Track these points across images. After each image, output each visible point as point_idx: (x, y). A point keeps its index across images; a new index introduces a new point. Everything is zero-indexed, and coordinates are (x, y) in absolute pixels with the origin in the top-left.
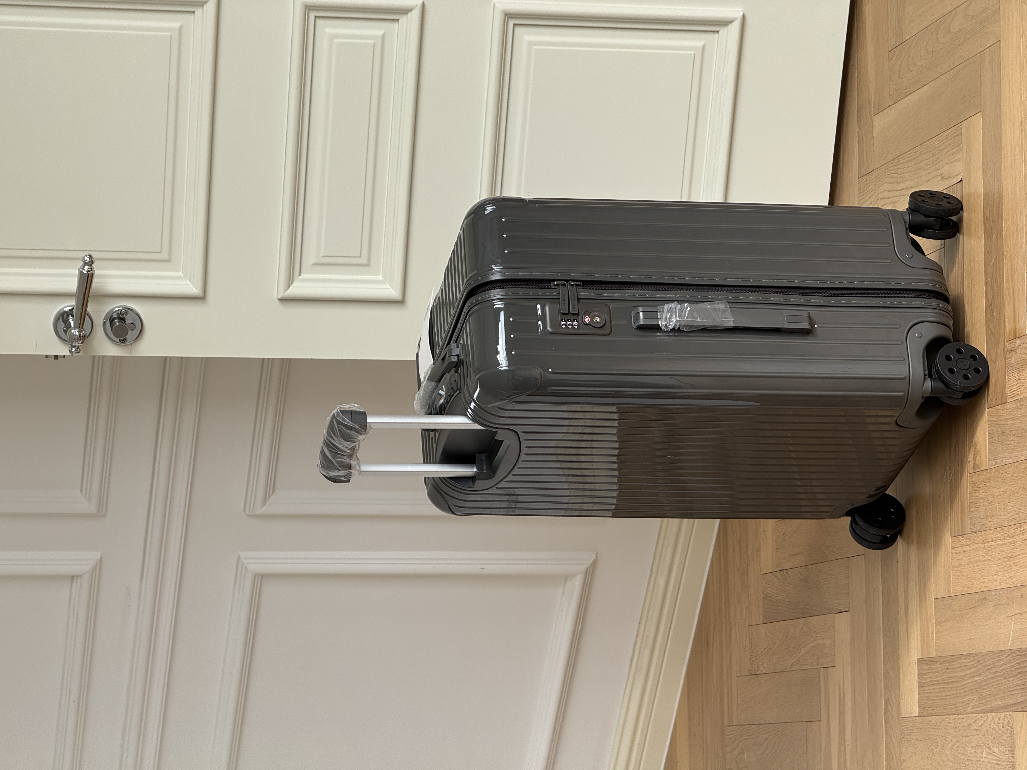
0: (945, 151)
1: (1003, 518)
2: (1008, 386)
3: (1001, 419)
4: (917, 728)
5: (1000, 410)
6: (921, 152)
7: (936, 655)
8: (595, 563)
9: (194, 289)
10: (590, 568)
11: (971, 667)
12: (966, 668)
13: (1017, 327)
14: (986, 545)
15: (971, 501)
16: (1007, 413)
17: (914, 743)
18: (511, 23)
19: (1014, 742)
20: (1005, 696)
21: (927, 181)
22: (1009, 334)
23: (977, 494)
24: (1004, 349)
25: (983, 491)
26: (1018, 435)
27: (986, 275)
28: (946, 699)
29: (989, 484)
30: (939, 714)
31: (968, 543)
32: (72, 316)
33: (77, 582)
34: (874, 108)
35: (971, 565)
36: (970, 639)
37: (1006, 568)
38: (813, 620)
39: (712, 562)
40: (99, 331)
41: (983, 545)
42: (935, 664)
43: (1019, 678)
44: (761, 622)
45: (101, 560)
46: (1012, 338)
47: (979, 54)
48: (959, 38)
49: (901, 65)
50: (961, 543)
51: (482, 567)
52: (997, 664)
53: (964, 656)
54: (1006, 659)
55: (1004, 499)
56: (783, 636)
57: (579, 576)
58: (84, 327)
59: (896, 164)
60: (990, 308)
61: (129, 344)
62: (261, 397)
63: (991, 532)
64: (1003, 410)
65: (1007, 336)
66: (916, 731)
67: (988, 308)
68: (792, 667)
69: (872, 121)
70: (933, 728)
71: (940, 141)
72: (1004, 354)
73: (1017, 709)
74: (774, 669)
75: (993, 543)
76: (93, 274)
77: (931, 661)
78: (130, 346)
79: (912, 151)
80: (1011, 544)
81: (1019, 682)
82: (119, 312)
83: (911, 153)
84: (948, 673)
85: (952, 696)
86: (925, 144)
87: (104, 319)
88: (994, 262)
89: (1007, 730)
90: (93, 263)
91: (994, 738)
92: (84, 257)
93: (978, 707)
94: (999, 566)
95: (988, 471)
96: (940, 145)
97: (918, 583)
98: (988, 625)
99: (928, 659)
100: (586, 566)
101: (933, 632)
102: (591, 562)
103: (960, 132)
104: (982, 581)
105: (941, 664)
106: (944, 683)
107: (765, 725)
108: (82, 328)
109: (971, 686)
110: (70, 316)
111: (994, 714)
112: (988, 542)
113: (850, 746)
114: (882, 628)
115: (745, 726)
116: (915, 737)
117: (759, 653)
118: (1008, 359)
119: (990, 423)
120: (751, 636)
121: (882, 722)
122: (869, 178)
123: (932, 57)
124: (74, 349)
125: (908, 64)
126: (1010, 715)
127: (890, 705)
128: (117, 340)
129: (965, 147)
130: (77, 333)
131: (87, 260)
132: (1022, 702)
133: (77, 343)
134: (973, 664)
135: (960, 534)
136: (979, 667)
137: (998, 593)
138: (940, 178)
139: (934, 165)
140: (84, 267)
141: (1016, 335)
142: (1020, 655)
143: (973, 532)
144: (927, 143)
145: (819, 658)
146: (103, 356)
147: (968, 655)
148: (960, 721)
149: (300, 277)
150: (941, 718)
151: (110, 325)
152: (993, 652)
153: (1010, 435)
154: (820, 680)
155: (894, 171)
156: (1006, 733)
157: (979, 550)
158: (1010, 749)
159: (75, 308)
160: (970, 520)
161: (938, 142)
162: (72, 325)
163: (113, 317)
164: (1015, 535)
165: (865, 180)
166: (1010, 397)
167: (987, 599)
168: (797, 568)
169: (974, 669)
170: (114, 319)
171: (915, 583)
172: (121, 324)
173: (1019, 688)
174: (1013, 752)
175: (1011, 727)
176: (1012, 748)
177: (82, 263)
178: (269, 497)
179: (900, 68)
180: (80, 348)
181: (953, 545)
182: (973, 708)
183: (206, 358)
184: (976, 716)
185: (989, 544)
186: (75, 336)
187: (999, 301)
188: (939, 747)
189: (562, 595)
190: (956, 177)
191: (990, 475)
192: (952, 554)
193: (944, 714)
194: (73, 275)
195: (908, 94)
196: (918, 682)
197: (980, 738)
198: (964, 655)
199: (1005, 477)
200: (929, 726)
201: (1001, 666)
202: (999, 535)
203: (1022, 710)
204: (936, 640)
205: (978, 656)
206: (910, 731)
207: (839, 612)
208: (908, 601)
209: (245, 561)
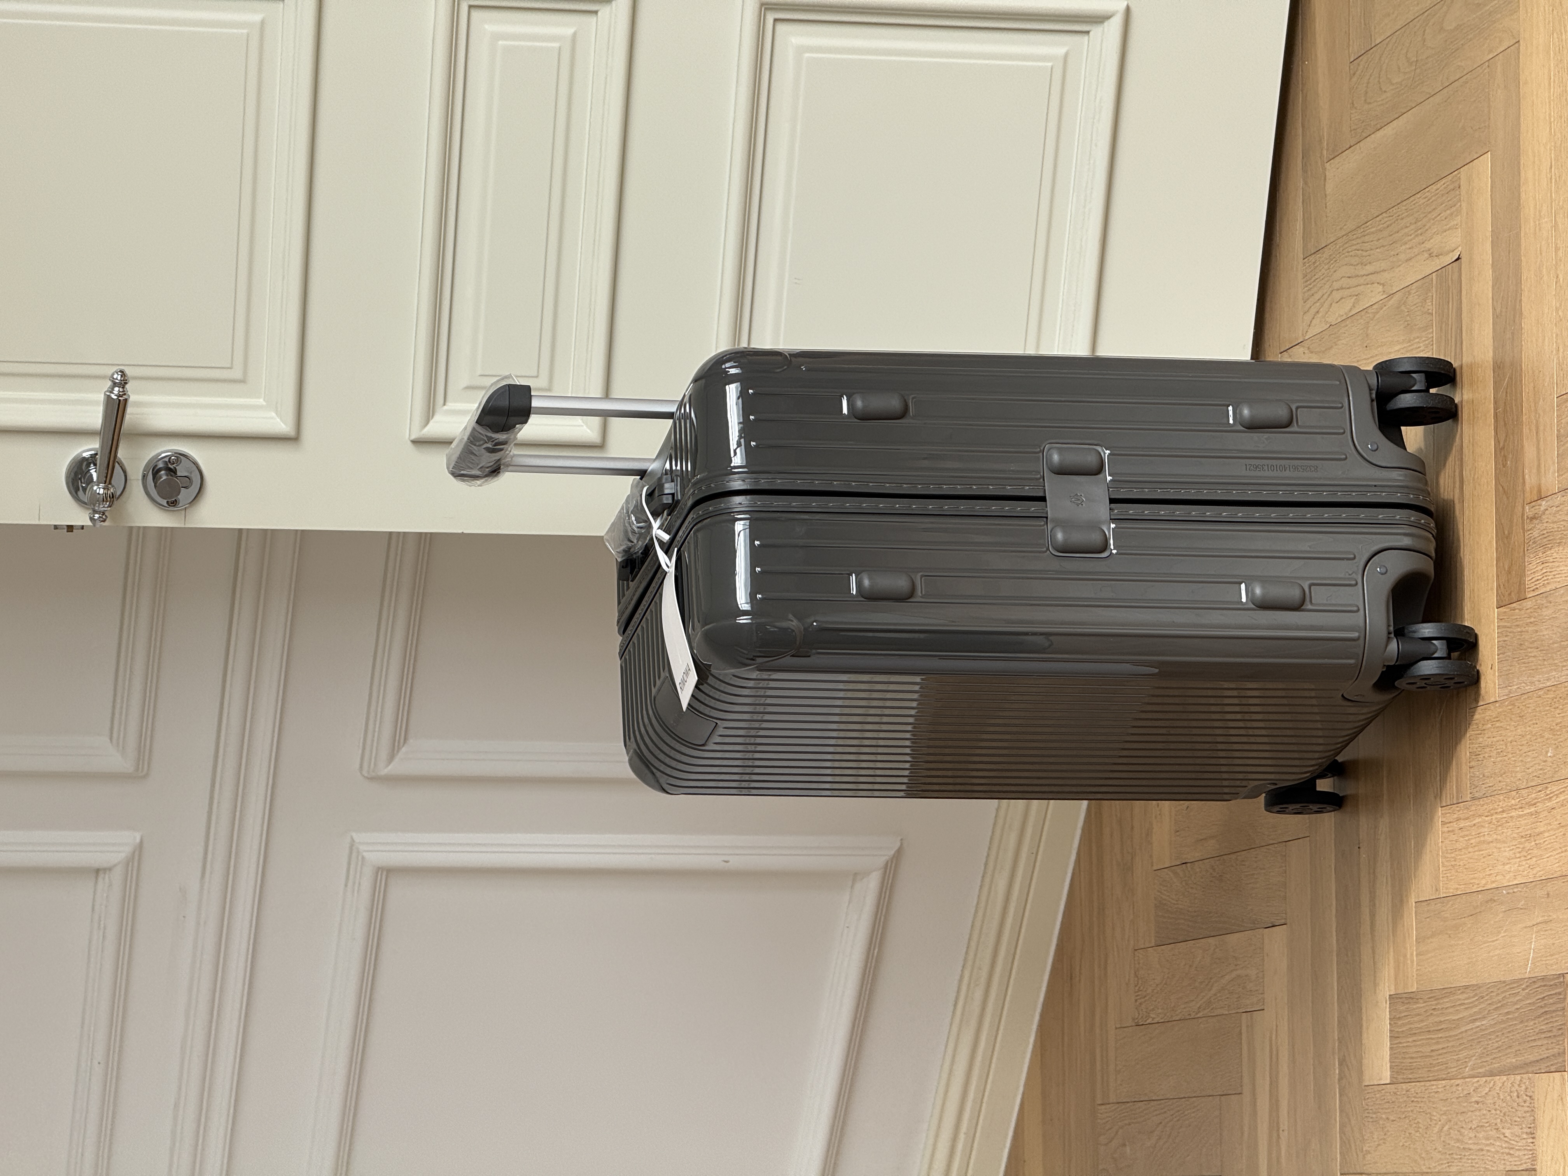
0: (1435, 214)
1: (1519, 776)
2: (1529, 573)
3: (1518, 623)
4: (1388, 1102)
5: (1517, 611)
6: (1399, 216)
7: (1417, 988)
8: (899, 854)
9: (282, 425)
10: (892, 862)
11: (1471, 1005)
12: (1462, 1007)
13: (1543, 482)
14: (1493, 817)
15: (1471, 750)
16: (1526, 616)
17: (1384, 1124)
18: (770, 18)
19: (1534, 1120)
20: (1521, 1049)
21: (1407, 261)
22: (1531, 492)
23: (1481, 740)
24: (1523, 515)
25: (1490, 734)
26: (1542, 648)
27: (1495, 403)
28: (1431, 1056)
29: (1498, 724)
30: (1422, 1080)
31: (1467, 816)
32: (95, 465)
33: (104, 879)
34: (1327, 150)
35: (1470, 850)
36: (1468, 964)
37: (1524, 853)
38: (1233, 939)
39: (1078, 854)
40: (136, 489)
41: (1489, 818)
42: (1417, 1003)
43: (1542, 1021)
44: (1153, 944)
45: (141, 842)
46: (1536, 499)
47: (1487, 64)
48: (1457, 39)
49: (1368, 83)
50: (1455, 816)
51: (726, 859)
52: (1509, 1001)
53: (1459, 990)
54: (1524, 993)
55: (1521, 748)
56: (1185, 964)
57: (874, 874)
58: (113, 482)
59: (1360, 235)
60: (1502, 453)
61: (181, 510)
62: (387, 593)
63: (1502, 798)
64: (1520, 610)
65: (1527, 495)
66: (1387, 1105)
67: (1498, 453)
68: (1199, 1012)
69: (1325, 169)
70: (1413, 1101)
71: (1427, 199)
72: (1523, 523)
73: (1540, 1069)
74: (1172, 1016)
75: (1505, 815)
76: (126, 400)
77: (1410, 998)
78: (183, 512)
79: (1384, 215)
80: (1532, 815)
81: (1543, 1027)
82: (167, 459)
83: (1383, 218)
84: (1438, 1016)
85: (1440, 1052)
86: (1404, 203)
87: (144, 470)
88: (1508, 381)
89: (1525, 1102)
90: (126, 383)
91: (1505, 1114)
92: (113, 374)
93: (1481, 1067)
94: (1513, 849)
95: (1497, 705)
96: (1427, 205)
97: (1389, 879)
98: (1497, 940)
99: (1405, 996)
100: (887, 858)
101: (1412, 954)
102: (892, 852)
103: (1456, 184)
104: (1488, 873)
105: (1425, 1002)
106: (1429, 1031)
107: (1159, 1102)
108: (110, 483)
109: (1471, 1035)
110: (92, 465)
111: (1505, 1078)
112: (1496, 813)
113: (1286, 1133)
114: (1335, 949)
115: (1128, 1105)
116: (1384, 1116)
117: (1149, 991)
118: (1529, 530)
119: (1500, 631)
120: (1137, 966)
121: (1335, 1094)
122: (1320, 258)
123: (1415, 70)
124: (97, 516)
125: (1379, 81)
126: (1529, 1079)
127: (1347, 1066)
128: (164, 502)
129: (1464, 205)
130: (102, 491)
131: (117, 379)
132: (1547, 1057)
133: (102, 506)
134: (1474, 1001)
135: (1455, 802)
136: (1482, 1006)
137: (1511, 891)
138: (1426, 255)
139: (1417, 236)
140: (113, 389)
141: (1541, 495)
142: (1545, 986)
143: (1473, 799)
144: (1407, 202)
145: (1239, 997)
146: (145, 528)
147: (1466, 987)
148: (1454, 1089)
149: (445, 407)
150: (1425, 1086)
151: (154, 479)
152: (1504, 982)
153: (1531, 648)
154: (1241, 1030)
155: (1358, 247)
156: (1523, 1106)
157: (1483, 826)
158: (1529, 1130)
159: (99, 454)
160: (1470, 780)
161: (1425, 200)
162: (95, 479)
163: (158, 467)
164: (1539, 802)
165: (1313, 261)
166: (1532, 589)
167: (1495, 901)
168: (1208, 860)
169: (1475, 1010)
170: (160, 470)
171: (1385, 880)
172: (170, 477)
173: (1543, 1036)
174: (1533, 1136)
175: (1530, 1097)
176: (1532, 1129)
177: (110, 383)
178: (399, 749)
179: (1367, 87)
180: (106, 514)
181: (1444, 820)
182: (1473, 1069)
183: (303, 531)
184: (1478, 1081)
185: (1499, 816)
186: (98, 496)
187: (1516, 443)
188: (1420, 1130)
189: (849, 902)
190: (1451, 254)
191: (1501, 710)
192: (1443, 833)
193: (1430, 1079)
194: (96, 403)
195: (1379, 126)
196: (1390, 1031)
197: (1484, 1115)
198: (1459, 988)
199: (1523, 714)
200: (1405, 1099)
201: (1516, 1004)
202: (1513, 802)
203: (1547, 1070)
204: (1418, 965)
205: (1481, 989)
206: (1377, 1107)
207: (1270, 925)
208: (1374, 905)
209: (362, 848)
